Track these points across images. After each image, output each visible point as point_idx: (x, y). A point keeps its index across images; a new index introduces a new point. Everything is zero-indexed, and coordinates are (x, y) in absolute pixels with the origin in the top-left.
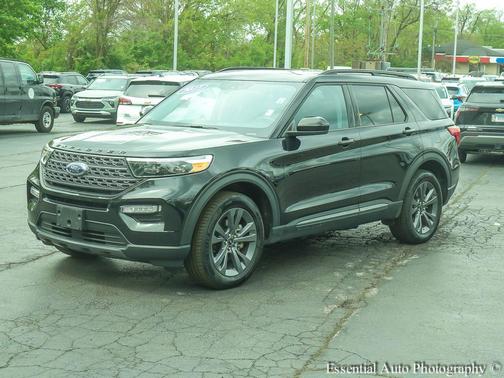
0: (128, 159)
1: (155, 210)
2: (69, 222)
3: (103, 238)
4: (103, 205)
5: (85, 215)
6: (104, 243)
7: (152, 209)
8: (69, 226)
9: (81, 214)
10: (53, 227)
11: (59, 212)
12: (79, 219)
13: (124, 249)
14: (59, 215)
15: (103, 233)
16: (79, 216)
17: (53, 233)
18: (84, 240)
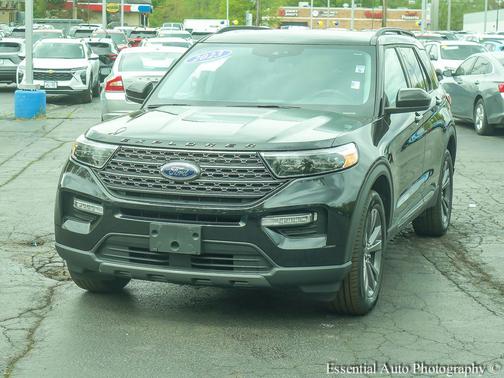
0: (263, 154)
1: (308, 221)
2: (175, 244)
3: (231, 262)
5: (204, 233)
6: (232, 269)
7: (305, 219)
8: (175, 250)
9: (199, 233)
10: (131, 254)
11: (155, 232)
12: (196, 239)
13: (269, 274)
14: (155, 236)
15: (231, 256)
16: (195, 235)
17: (131, 261)
18: (194, 267)
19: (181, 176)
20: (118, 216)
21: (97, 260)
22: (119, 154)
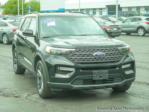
0: (118, 48)
1: (130, 66)
2: (101, 77)
3: (113, 80)
4: (115, 67)
5: (110, 73)
6: (113, 82)
8: (101, 78)
9: (108, 73)
10: (84, 82)
11: (95, 74)
12: (107, 74)
13: (123, 82)
14: (95, 75)
15: (113, 78)
16: (107, 73)
17: (83, 84)
18: (103, 83)
19: (101, 56)
20: (81, 71)
21: (72, 86)
22: (76, 51)
